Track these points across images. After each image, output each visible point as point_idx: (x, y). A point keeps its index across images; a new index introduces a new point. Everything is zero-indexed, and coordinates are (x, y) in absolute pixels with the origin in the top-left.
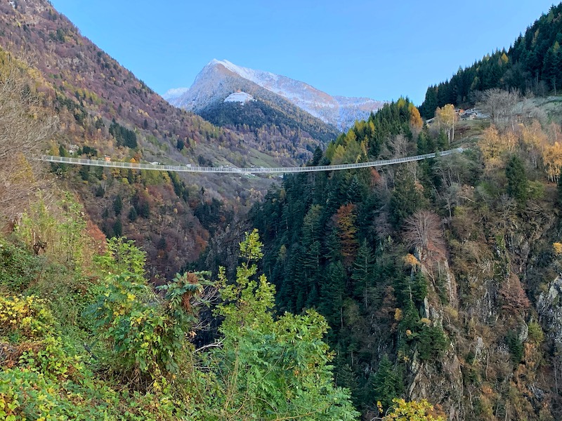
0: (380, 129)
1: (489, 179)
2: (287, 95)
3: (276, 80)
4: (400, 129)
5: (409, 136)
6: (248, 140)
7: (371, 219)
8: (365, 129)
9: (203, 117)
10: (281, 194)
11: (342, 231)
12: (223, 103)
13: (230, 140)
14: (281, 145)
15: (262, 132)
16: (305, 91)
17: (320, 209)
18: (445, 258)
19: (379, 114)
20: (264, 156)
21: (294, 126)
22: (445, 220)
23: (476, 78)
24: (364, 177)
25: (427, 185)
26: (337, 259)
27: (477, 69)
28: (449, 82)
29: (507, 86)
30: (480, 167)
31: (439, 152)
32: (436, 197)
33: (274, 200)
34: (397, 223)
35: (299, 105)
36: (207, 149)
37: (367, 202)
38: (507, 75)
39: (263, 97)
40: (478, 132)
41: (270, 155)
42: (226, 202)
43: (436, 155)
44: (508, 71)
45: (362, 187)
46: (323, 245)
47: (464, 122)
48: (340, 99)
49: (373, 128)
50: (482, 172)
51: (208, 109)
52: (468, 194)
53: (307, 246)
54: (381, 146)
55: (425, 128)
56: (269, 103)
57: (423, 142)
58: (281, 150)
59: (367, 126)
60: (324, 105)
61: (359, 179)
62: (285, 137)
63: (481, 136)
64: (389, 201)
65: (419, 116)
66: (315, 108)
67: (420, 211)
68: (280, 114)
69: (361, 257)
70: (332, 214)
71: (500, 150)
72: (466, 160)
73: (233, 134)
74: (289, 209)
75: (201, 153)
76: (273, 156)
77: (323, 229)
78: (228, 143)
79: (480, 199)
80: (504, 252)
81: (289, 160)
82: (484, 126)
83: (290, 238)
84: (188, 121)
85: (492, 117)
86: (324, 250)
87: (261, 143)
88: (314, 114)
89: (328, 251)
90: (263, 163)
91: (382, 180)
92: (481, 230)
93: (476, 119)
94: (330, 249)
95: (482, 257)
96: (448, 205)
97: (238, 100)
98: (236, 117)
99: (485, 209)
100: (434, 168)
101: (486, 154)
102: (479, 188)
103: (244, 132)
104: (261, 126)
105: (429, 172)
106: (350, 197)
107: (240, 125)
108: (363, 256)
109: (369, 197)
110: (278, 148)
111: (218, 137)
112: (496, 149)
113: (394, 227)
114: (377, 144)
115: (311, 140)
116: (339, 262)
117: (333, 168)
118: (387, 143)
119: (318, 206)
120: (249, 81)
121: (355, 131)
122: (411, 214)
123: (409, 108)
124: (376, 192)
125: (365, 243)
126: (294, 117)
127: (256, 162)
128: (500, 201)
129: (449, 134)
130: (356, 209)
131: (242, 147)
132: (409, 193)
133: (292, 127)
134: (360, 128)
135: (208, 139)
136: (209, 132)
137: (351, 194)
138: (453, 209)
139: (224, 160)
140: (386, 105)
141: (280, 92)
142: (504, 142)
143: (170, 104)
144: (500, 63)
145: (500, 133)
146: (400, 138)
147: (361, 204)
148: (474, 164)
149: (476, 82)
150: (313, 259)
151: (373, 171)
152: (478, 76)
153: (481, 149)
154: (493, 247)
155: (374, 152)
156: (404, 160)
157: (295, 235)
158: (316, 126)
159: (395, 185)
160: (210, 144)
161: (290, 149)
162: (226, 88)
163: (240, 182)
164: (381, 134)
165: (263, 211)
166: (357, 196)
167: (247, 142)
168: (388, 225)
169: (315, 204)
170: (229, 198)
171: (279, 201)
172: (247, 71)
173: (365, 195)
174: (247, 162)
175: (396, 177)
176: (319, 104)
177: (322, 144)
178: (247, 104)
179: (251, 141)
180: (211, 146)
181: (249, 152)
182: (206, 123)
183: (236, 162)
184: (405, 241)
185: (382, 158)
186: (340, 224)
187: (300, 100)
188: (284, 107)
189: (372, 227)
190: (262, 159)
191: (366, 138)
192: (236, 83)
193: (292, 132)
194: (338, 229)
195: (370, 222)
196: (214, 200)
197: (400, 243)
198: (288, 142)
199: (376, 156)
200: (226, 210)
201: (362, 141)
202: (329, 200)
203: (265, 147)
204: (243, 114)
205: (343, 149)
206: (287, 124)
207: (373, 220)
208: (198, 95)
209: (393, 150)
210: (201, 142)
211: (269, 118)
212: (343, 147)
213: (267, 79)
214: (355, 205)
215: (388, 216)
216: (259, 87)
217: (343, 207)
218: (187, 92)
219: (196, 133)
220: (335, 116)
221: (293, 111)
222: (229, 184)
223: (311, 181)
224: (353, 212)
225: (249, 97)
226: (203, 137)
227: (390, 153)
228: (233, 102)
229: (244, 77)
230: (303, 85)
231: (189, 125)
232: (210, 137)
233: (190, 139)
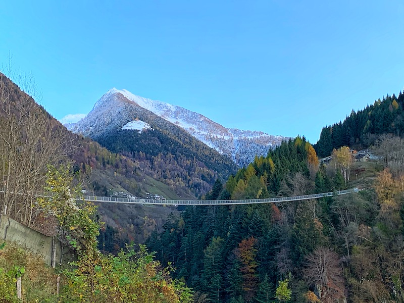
0: (280, 166)
1: (385, 220)
2: (184, 125)
3: (174, 110)
4: (298, 167)
5: (307, 174)
6: (144, 168)
7: (272, 254)
8: (264, 165)
9: (100, 143)
10: (180, 224)
11: (243, 266)
12: (121, 131)
13: (126, 167)
14: (176, 174)
15: (158, 160)
16: (201, 122)
17: (221, 242)
18: (344, 296)
19: (278, 152)
20: (160, 183)
21: (189, 156)
22: (344, 259)
23: (369, 122)
24: (265, 212)
25: (326, 222)
26: (238, 294)
27: (369, 113)
28: (342, 123)
29: (398, 131)
30: (376, 207)
31: (336, 192)
32: (335, 235)
33: (172, 230)
34: (297, 260)
35: (196, 136)
36: (102, 175)
37: (268, 237)
38: (397, 120)
39: (160, 126)
40: (372, 174)
41: (166, 183)
42: (121, 230)
43: (334, 194)
44: (399, 116)
45: (263, 222)
46: (224, 279)
47: (358, 163)
48: (235, 131)
49: (272, 165)
50: (378, 213)
51: (105, 135)
52: (365, 234)
53: (208, 279)
54: (281, 183)
55: (322, 167)
56: (167, 132)
57: (321, 181)
58: (176, 179)
59: (267, 163)
60: (219, 136)
61: (261, 214)
62: (181, 166)
63: (376, 179)
64: (289, 237)
65: (316, 155)
66: (212, 139)
67: (320, 248)
68: (176, 143)
69: (262, 293)
70: (233, 247)
71: (394, 193)
72: (362, 201)
73: (129, 161)
74: (188, 240)
75: (96, 179)
76: (168, 184)
77: (224, 263)
78: (124, 170)
79: (376, 239)
80: (400, 292)
81: (183, 188)
82: (379, 169)
83: (189, 270)
84: (85, 147)
85: (386, 160)
86: (225, 284)
87: (156, 171)
88: (210, 145)
89: (229, 285)
90: (158, 191)
91: (283, 216)
92: (378, 269)
93: (369, 160)
94: (231, 283)
95: (379, 296)
96: (347, 244)
97: (135, 129)
98: (133, 144)
99: (381, 249)
100: (332, 207)
101: (381, 195)
102: (375, 228)
103: (140, 159)
104: (157, 154)
105: (328, 211)
106: (251, 231)
107: (136, 152)
108: (265, 291)
109: (270, 232)
110: (173, 177)
111: (114, 163)
112: (390, 191)
113: (295, 263)
114: (276, 180)
115: (206, 170)
116: (241, 297)
117: (233, 203)
118: (286, 181)
119: (219, 238)
120: (147, 110)
121: (255, 165)
122: (312, 251)
123: (306, 148)
124: (278, 228)
125: (266, 278)
126: (190, 147)
127: (151, 190)
128: (395, 241)
129: (345, 175)
130: (257, 244)
131: (138, 175)
132: (309, 230)
133: (187, 156)
134: (259, 164)
135: (104, 165)
136: (105, 158)
137: (252, 228)
138: (351, 248)
139: (120, 186)
140: (283, 142)
141: (177, 122)
142: (397, 185)
143: (68, 129)
144: (391, 109)
145: (393, 176)
146: (299, 176)
147: (261, 239)
148: (370, 204)
149: (369, 125)
150: (214, 293)
151: (274, 206)
152: (370, 120)
153: (377, 191)
154: (389, 287)
155: (274, 187)
156: (303, 198)
157: (195, 266)
158: (211, 156)
159: (296, 222)
160: (106, 171)
161: (185, 179)
162: (125, 117)
163: (134, 209)
164: (280, 171)
165: (161, 241)
166: (258, 230)
167: (142, 170)
168: (289, 261)
169: (215, 236)
170: (122, 226)
171: (177, 232)
172: (145, 101)
173: (266, 230)
174: (142, 189)
175: (297, 214)
176: (215, 135)
177: (217, 174)
178: (144, 132)
179: (146, 169)
180: (106, 172)
181: (144, 180)
182: (103, 150)
183: (131, 189)
184: (305, 278)
185: (282, 194)
186: (242, 258)
187: (197, 130)
188: (181, 136)
189: (274, 262)
190: (157, 187)
191: (265, 173)
192: (134, 112)
193: (188, 162)
194: (239, 262)
195: (270, 257)
196: (108, 227)
197: (300, 279)
198: (184, 171)
199: (276, 192)
200: (120, 238)
201: (262, 176)
202: (231, 233)
203: (161, 175)
204: (140, 142)
205: (243, 183)
206: (182, 154)
207: (274, 255)
208: (96, 122)
209: (292, 188)
210: (97, 168)
211: (166, 147)
212: (243, 181)
213: (164, 109)
214: (256, 240)
215: (289, 252)
216: (157, 116)
217: (244, 241)
218: (85, 118)
219: (92, 158)
220: (230, 148)
221: (189, 141)
222: (123, 211)
223: (212, 212)
224: (254, 247)
225: (146, 126)
226: (99, 164)
227: (290, 191)
228: (130, 131)
229: (142, 106)
230: (199, 116)
231: (85, 151)
232: (106, 164)
233: (85, 164)
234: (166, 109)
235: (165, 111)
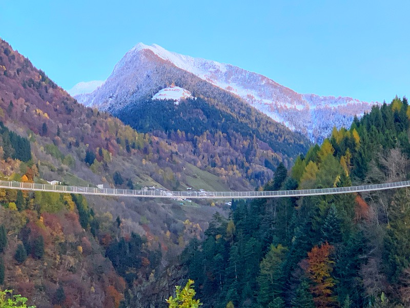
0: (367, 140)
2: (239, 92)
3: (224, 71)
4: (395, 142)
6: (184, 152)
7: (356, 266)
8: (346, 139)
9: (122, 120)
10: (228, 229)
11: (314, 284)
12: (150, 101)
13: (158, 152)
14: (229, 160)
15: (203, 141)
16: (264, 86)
17: (283, 252)
19: (366, 120)
20: (206, 174)
21: (247, 134)
24: (346, 207)
33: (218, 237)
34: (393, 274)
36: (126, 163)
37: (350, 243)
39: (204, 94)
41: (214, 173)
42: (150, 238)
45: (342, 221)
46: (287, 304)
48: (311, 98)
49: (358, 139)
51: (129, 109)
54: (369, 164)
56: (214, 102)
58: (229, 167)
59: (350, 137)
60: (289, 106)
61: (339, 210)
62: (236, 149)
64: (381, 242)
66: (278, 110)
68: (228, 118)
70: (300, 258)
73: (163, 143)
74: (239, 250)
75: (118, 169)
76: (218, 175)
78: (156, 156)
81: (240, 180)
83: (240, 292)
84: (101, 126)
87: (201, 157)
88: (276, 118)
90: (203, 184)
91: (372, 212)
97: (170, 98)
98: (167, 120)
103: (178, 141)
104: (202, 133)
106: (325, 234)
107: (173, 131)
109: (352, 235)
110: (224, 164)
111: (142, 147)
113: (390, 279)
114: (362, 160)
115: (270, 153)
117: (301, 193)
118: (377, 160)
119: (280, 247)
120: (186, 72)
121: (333, 142)
123: (408, 113)
124: (363, 228)
125: (348, 301)
126: (247, 121)
127: (194, 183)
130: (335, 253)
131: (174, 162)
133: (244, 135)
134: (339, 139)
135: (128, 150)
136: (130, 140)
137: (327, 230)
139: (150, 179)
140: (375, 108)
141: (229, 88)
143: (79, 102)
146: (395, 153)
147: (340, 245)
151: (358, 199)
155: (359, 172)
156: (402, 185)
157: (247, 287)
158: (277, 134)
159: (390, 220)
160: (131, 158)
161: (241, 166)
162: (155, 82)
163: (170, 210)
164: (368, 147)
165: (203, 252)
166: (335, 233)
167: (182, 155)
168: (381, 276)
169: (275, 243)
170: (155, 233)
171: (226, 239)
172: (184, 59)
173: (347, 232)
174: (181, 183)
175: (391, 208)
176: (282, 104)
177: (287, 159)
178: (183, 103)
179: (187, 154)
180: (131, 160)
181: (184, 169)
182: (126, 128)
183: (165, 182)
184: (405, 300)
185: (370, 180)
186: (312, 273)
187: (257, 98)
188: (234, 107)
189: (358, 279)
190: (202, 178)
191: (348, 152)
192: (169, 75)
193: (245, 142)
194: (308, 280)
195: (354, 271)
196: (134, 235)
197: (397, 303)
198: (239, 155)
199: (362, 178)
200: (151, 250)
201: (342, 157)
202: (296, 239)
203: (207, 163)
204: (178, 117)
205: (315, 167)
206: (237, 131)
207: (359, 269)
208: (117, 91)
209: (386, 171)
210: (118, 154)
211: (213, 123)
212: (315, 164)
213: (211, 70)
214: (333, 247)
215: (381, 263)
216: (201, 81)
217: (315, 249)
218: (102, 86)
219: (112, 141)
220: (305, 121)
221: (246, 114)
222: (156, 212)
223: (271, 210)
224: (331, 257)
225: (186, 94)
226: (121, 148)
227: (382, 175)
228: (163, 101)
229: (180, 67)
230: (260, 78)
231: (102, 131)
232: (130, 148)
233: (103, 149)
234: (213, 70)
235: (211, 72)
